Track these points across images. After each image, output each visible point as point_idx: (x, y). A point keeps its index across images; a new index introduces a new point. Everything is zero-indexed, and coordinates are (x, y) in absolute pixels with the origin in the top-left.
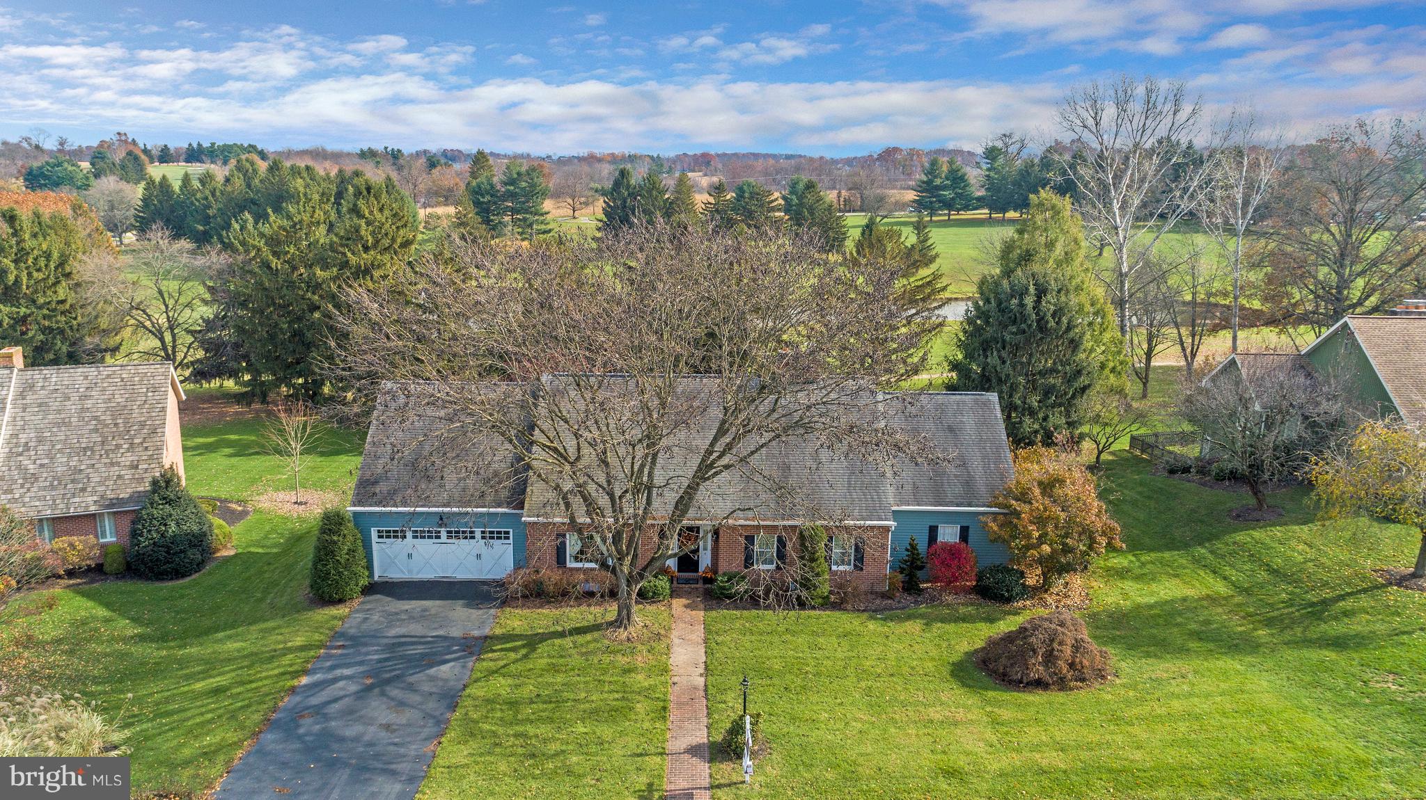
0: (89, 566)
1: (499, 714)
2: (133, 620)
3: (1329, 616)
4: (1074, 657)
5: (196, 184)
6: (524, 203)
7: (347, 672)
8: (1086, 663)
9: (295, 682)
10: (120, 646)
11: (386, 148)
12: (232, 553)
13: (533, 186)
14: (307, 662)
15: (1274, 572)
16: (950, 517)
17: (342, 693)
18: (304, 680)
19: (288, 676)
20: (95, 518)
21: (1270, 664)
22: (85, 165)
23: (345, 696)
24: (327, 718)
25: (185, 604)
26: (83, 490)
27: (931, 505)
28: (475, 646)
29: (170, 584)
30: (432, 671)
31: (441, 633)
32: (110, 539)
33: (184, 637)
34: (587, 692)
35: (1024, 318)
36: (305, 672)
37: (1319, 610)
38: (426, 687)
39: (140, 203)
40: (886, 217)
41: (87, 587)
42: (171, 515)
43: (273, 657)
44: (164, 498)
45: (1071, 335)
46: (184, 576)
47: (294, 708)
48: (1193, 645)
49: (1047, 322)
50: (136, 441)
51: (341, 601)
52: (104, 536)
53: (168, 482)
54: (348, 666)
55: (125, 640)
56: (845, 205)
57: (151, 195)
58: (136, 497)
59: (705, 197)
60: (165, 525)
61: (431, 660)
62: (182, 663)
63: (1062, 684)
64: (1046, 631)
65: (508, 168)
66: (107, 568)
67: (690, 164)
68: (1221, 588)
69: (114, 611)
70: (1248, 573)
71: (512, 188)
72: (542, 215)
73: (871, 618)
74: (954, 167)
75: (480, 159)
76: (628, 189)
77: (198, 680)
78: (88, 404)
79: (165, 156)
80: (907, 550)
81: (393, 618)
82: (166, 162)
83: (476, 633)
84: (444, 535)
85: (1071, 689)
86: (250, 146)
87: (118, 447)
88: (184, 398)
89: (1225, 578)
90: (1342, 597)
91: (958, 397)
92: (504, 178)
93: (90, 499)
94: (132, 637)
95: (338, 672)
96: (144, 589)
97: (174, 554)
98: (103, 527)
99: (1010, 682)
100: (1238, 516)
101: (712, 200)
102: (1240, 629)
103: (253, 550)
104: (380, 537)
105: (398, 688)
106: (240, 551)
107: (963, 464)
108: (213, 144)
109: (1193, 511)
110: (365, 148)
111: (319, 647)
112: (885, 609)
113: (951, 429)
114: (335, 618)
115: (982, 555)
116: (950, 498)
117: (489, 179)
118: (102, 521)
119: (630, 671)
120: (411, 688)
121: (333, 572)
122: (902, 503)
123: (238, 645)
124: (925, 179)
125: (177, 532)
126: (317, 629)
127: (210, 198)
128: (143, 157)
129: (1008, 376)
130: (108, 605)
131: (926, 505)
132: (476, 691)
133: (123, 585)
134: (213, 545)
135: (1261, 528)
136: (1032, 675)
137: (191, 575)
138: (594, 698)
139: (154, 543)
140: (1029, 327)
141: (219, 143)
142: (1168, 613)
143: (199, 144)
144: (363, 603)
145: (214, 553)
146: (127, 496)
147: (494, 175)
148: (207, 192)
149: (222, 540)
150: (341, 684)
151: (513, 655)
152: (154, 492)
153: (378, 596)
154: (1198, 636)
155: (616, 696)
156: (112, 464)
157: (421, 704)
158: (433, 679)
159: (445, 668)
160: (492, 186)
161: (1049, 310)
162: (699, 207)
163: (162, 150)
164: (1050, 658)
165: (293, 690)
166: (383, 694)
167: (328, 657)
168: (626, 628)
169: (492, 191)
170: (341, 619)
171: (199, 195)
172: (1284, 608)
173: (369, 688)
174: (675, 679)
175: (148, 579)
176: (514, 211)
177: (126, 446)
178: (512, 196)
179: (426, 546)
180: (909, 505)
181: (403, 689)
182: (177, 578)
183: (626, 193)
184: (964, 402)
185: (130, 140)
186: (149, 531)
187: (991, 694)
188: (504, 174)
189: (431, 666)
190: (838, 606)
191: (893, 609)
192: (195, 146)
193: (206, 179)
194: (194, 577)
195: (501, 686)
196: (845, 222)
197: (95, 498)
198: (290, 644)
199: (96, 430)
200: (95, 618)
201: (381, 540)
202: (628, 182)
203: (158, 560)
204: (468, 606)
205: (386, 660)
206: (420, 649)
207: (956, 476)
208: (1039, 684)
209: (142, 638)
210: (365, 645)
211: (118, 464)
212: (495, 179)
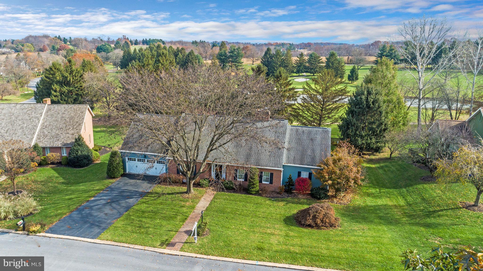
0: (57, 162)
1: (138, 214)
2: (63, 178)
3: (432, 216)
4: (323, 218)
5: (137, 51)
6: (235, 59)
7: (105, 198)
8: (327, 220)
9: (90, 199)
10: (56, 185)
11: (201, 40)
12: (99, 162)
13: (238, 53)
14: (96, 194)
15: (423, 199)
16: (305, 169)
17: (100, 203)
18: (93, 199)
19: (89, 197)
20: (61, 149)
21: (397, 229)
22: (113, 46)
23: (100, 204)
24: (92, 209)
25: (79, 175)
26: (58, 140)
27: (299, 165)
28: (143, 195)
29: (78, 169)
30: (127, 200)
31: (136, 190)
32: (65, 155)
33: (72, 184)
34: (166, 211)
35: (362, 103)
36: (94, 196)
37: (430, 214)
38: (123, 205)
39: (122, 57)
40: (362, 66)
41: (56, 168)
42: (79, 149)
43: (88, 191)
44: (78, 144)
45: (380, 109)
46: (82, 167)
47: (86, 206)
48: (376, 220)
49: (370, 105)
50: (75, 127)
51: (114, 178)
52: (63, 154)
53: (79, 139)
54: (106, 196)
55: (59, 183)
56: (350, 62)
57: (125, 55)
58: (71, 144)
59: (296, 58)
60: (78, 152)
61: (129, 197)
62: (67, 191)
63: (318, 227)
64: (316, 209)
65: (231, 47)
66: (62, 163)
67: (303, 46)
68: (402, 202)
69: (59, 175)
70: (415, 199)
71: (232, 54)
72: (241, 63)
73: (270, 200)
74: (392, 48)
75: (223, 44)
76: (269, 55)
77: (68, 196)
78: (64, 115)
79: (136, 43)
80: (288, 179)
81: (126, 184)
82: (136, 45)
83: (145, 191)
84: (146, 161)
85: (321, 229)
86: (160, 40)
87: (70, 128)
88: (94, 115)
89: (406, 200)
90: (442, 210)
91: (317, 129)
92: (229, 51)
93: (60, 143)
94: (60, 183)
95: (102, 198)
96: (70, 170)
97: (80, 160)
98: (63, 151)
99: (302, 224)
100: (423, 179)
101: (298, 59)
102: (397, 217)
103: (105, 162)
104: (129, 160)
105: (115, 204)
106: (102, 162)
107: (313, 151)
108: (150, 39)
109: (410, 176)
110: (194, 41)
111: (101, 190)
112: (276, 197)
113: (312, 140)
114: (110, 182)
115: (315, 183)
116: (306, 162)
117: (225, 51)
118: (63, 150)
119: (182, 207)
120: (119, 204)
121: (112, 169)
122: (289, 163)
123: (83, 187)
124: (380, 52)
125: (81, 154)
126: (103, 185)
127: (141, 56)
128: (129, 43)
129: (354, 123)
130: (59, 173)
131: (297, 164)
132: (135, 207)
133: (66, 168)
134: (93, 159)
135: (428, 184)
136: (307, 222)
137: (84, 167)
138: (167, 213)
139: (74, 157)
140: (363, 106)
141: (152, 39)
142: (375, 210)
143: (146, 39)
144: (120, 179)
145: (93, 162)
146: (69, 143)
147: (227, 50)
148: (140, 54)
149: (96, 158)
150: (101, 201)
151: (152, 198)
152: (76, 142)
153: (125, 178)
154: (380, 218)
155: (174, 213)
156: (67, 133)
157: (119, 209)
158: (126, 202)
159: (131, 200)
160: (225, 53)
161: (371, 100)
162: (294, 62)
163: (135, 41)
164: (315, 217)
165: (88, 201)
166: (110, 205)
167: (102, 193)
168: (188, 194)
169: (225, 55)
170: (112, 183)
171: (138, 55)
172: (419, 212)
173: (108, 203)
174: (195, 211)
175: (72, 167)
176: (232, 62)
177: (72, 128)
178: (231, 56)
179: (140, 164)
180: (291, 164)
181: (116, 204)
182: (80, 168)
183: (269, 56)
184: (319, 131)
185: (126, 38)
186: (73, 153)
187: (293, 227)
188: (230, 49)
189: (128, 199)
190: (260, 195)
191: (279, 198)
192: (145, 39)
193: (141, 50)
194: (85, 168)
195: (143, 207)
196: (345, 68)
197: (61, 143)
198: (94, 189)
199: (65, 123)
200: (54, 176)
201: (128, 161)
202: (270, 52)
203: (75, 162)
204: (148, 183)
205: (117, 196)
206: (128, 194)
207: (309, 155)
208: (310, 226)
209: (63, 183)
210: (114, 191)
211: (68, 133)
212: (227, 51)
